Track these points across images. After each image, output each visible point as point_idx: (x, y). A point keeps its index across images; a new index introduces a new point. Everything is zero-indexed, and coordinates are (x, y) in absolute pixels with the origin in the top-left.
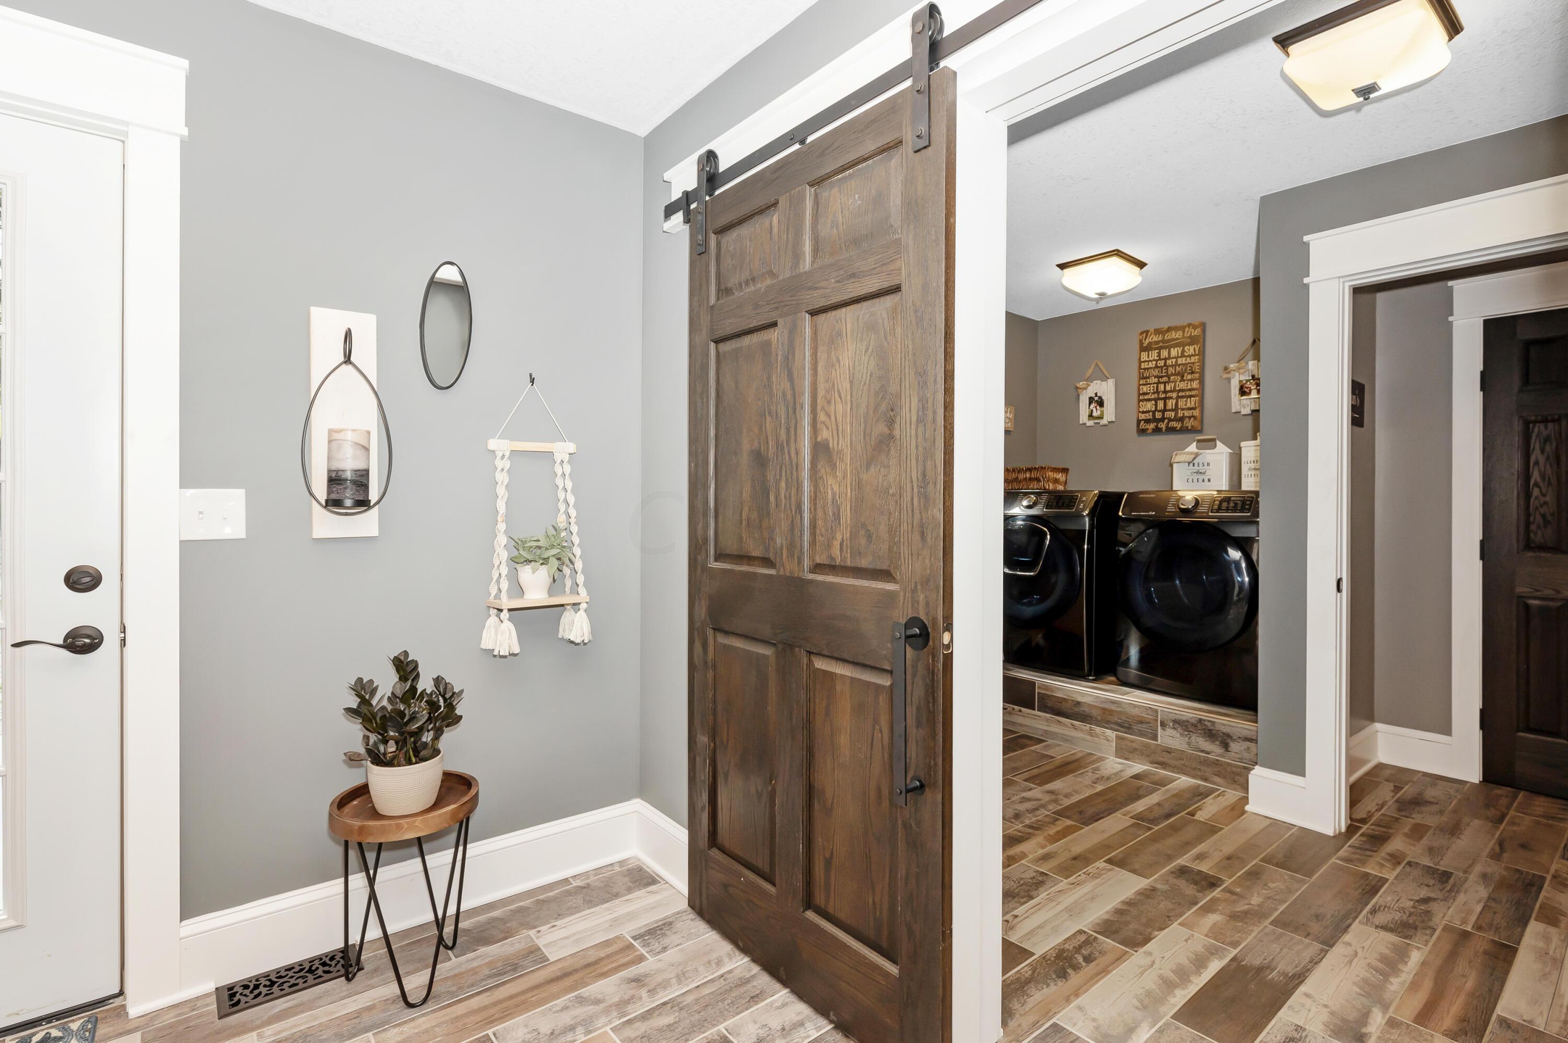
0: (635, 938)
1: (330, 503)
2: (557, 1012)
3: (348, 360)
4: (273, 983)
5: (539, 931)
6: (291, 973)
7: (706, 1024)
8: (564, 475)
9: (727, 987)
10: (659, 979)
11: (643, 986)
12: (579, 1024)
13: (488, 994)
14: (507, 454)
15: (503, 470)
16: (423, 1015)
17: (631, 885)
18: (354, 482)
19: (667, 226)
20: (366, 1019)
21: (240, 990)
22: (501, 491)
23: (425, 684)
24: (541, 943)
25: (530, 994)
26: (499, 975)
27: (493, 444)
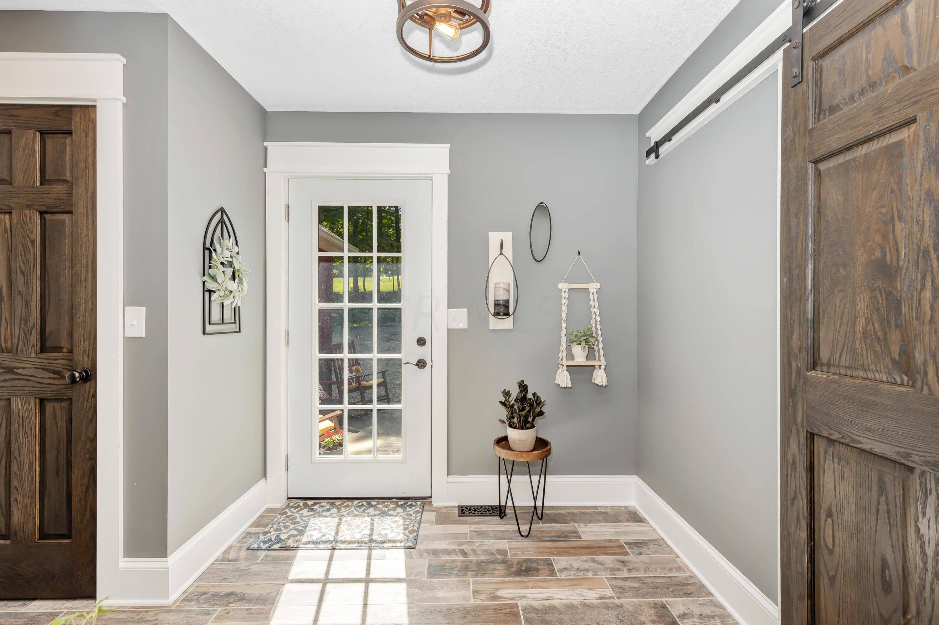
0: (626, 543)
1: (495, 314)
2: (582, 561)
3: (501, 253)
4: (475, 510)
5: (579, 525)
6: (481, 509)
7: (655, 595)
8: (594, 300)
9: (672, 583)
10: (635, 566)
11: (626, 566)
12: (591, 570)
13: (553, 543)
14: (567, 290)
15: (565, 298)
16: (527, 541)
17: (629, 519)
18: (504, 305)
19: (648, 162)
20: (506, 535)
21: (465, 509)
22: (564, 308)
23: (530, 396)
24: (580, 530)
25: (571, 550)
26: (559, 537)
27: (561, 286)
